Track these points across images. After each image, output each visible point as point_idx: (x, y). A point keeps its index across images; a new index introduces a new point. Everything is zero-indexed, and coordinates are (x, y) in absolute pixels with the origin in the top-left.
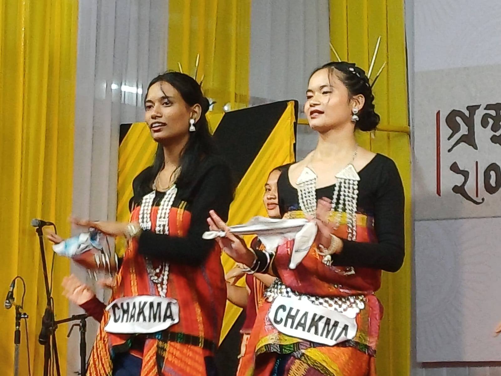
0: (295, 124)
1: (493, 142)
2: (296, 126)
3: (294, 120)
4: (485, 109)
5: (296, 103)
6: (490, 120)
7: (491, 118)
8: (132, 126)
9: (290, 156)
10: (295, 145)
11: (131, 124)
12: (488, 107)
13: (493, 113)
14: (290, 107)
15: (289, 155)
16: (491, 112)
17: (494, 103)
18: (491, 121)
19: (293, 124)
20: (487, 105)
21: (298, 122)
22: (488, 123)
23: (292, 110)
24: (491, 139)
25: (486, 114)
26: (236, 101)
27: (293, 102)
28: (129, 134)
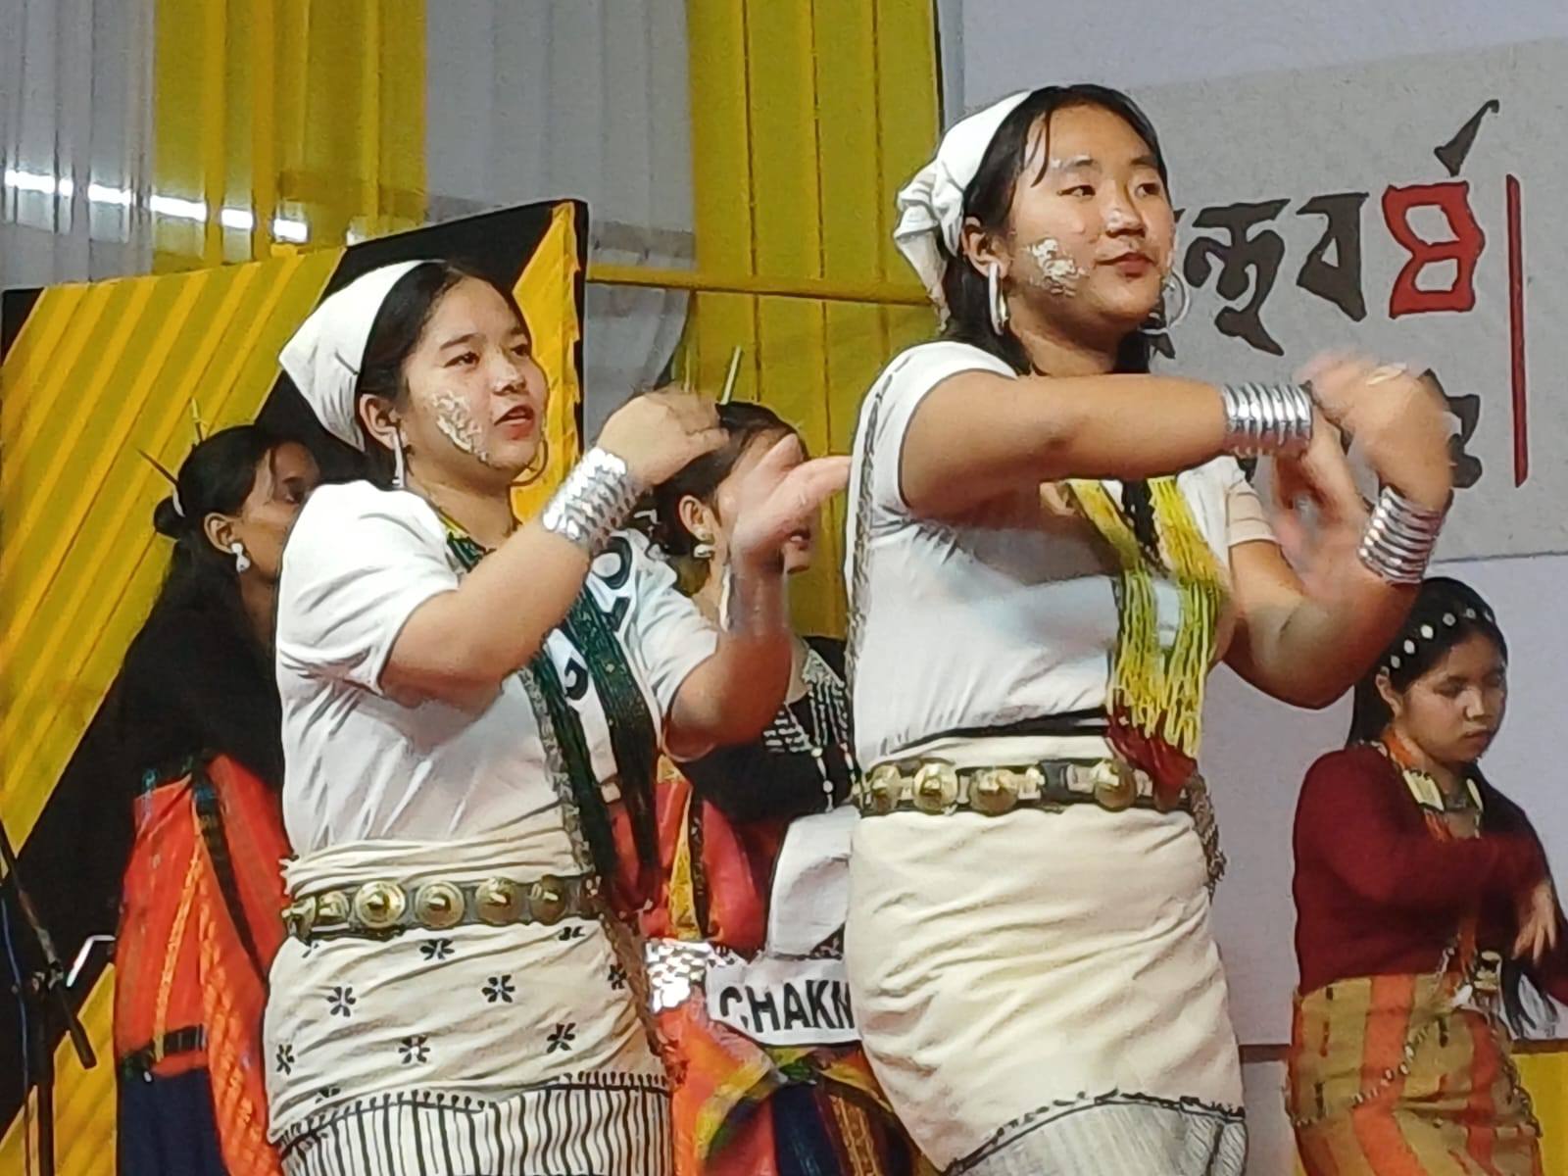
0: (580, 279)
1: (1222, 330)
2: (583, 287)
3: (575, 267)
4: (1197, 224)
5: (581, 208)
6: (1212, 258)
7: (1215, 253)
8: (43, 295)
9: (565, 381)
10: (579, 346)
11: (38, 292)
12: (1207, 218)
13: (1222, 235)
14: (561, 225)
15: (560, 381)
16: (1216, 233)
17: (1226, 204)
18: (1217, 265)
19: (571, 279)
20: (1204, 211)
21: (588, 277)
22: (1209, 269)
23: (567, 231)
24: (1218, 322)
25: (1200, 240)
26: (382, 211)
27: (572, 205)
28: (32, 324)
